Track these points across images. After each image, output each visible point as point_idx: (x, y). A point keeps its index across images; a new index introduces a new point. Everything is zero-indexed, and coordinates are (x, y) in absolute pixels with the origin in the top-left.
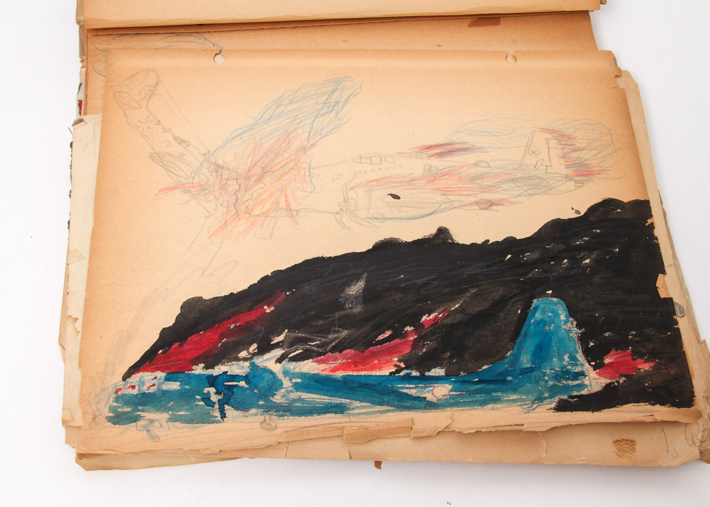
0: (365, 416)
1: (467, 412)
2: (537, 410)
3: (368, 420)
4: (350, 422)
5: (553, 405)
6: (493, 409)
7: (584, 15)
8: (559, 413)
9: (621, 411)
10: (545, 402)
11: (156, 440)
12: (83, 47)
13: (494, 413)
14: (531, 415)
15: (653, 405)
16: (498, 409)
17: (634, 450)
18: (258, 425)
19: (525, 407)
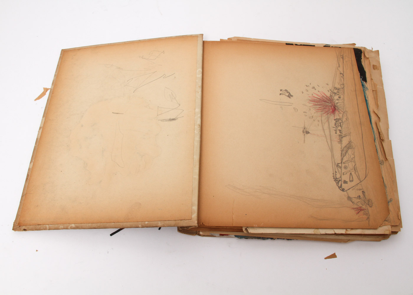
0: (375, 134)
1: (370, 105)
2: (367, 87)
3: (376, 133)
4: (377, 138)
5: (365, 83)
6: (368, 98)
7: (204, 42)
8: (367, 81)
9: (365, 66)
10: (364, 84)
11: (392, 199)
12: (190, 233)
13: (369, 97)
14: (369, 88)
15: (361, 58)
16: (368, 97)
17: (376, 66)
18: (382, 166)
19: (366, 89)
